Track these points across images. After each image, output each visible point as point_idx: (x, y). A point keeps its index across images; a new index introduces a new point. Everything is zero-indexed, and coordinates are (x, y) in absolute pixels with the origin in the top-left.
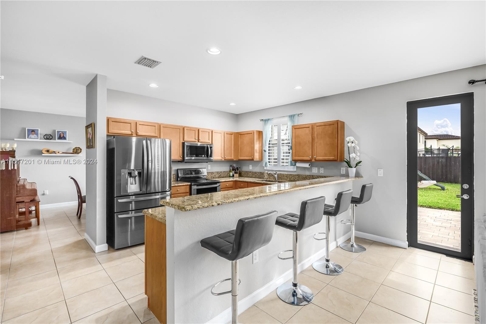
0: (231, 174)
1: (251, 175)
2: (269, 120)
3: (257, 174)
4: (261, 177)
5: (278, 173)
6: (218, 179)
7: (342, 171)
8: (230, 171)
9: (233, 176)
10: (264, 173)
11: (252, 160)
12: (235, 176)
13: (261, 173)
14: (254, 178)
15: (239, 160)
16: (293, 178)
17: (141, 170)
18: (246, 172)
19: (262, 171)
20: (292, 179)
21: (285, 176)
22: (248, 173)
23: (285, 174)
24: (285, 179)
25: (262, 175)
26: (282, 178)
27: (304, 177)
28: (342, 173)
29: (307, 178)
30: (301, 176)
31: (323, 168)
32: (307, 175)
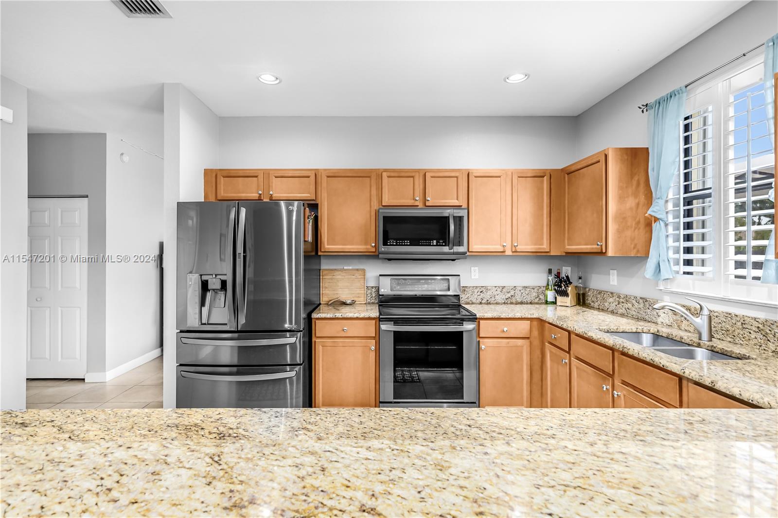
0: (549, 296)
1: (614, 306)
3: (633, 305)
8: (546, 288)
11: (602, 254)
14: (623, 315)
21: (754, 329)
22: (605, 296)
23: (755, 319)
24: (755, 341)
25: (648, 310)
26: (739, 333)
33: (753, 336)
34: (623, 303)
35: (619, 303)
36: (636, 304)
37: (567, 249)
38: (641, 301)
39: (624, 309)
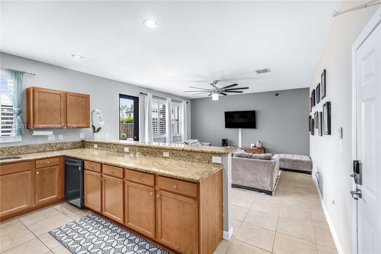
16: (16, 151)
27: (37, 146)
28: (81, 138)
29: (41, 147)
30: (31, 147)
31: (62, 135)
32: (42, 144)
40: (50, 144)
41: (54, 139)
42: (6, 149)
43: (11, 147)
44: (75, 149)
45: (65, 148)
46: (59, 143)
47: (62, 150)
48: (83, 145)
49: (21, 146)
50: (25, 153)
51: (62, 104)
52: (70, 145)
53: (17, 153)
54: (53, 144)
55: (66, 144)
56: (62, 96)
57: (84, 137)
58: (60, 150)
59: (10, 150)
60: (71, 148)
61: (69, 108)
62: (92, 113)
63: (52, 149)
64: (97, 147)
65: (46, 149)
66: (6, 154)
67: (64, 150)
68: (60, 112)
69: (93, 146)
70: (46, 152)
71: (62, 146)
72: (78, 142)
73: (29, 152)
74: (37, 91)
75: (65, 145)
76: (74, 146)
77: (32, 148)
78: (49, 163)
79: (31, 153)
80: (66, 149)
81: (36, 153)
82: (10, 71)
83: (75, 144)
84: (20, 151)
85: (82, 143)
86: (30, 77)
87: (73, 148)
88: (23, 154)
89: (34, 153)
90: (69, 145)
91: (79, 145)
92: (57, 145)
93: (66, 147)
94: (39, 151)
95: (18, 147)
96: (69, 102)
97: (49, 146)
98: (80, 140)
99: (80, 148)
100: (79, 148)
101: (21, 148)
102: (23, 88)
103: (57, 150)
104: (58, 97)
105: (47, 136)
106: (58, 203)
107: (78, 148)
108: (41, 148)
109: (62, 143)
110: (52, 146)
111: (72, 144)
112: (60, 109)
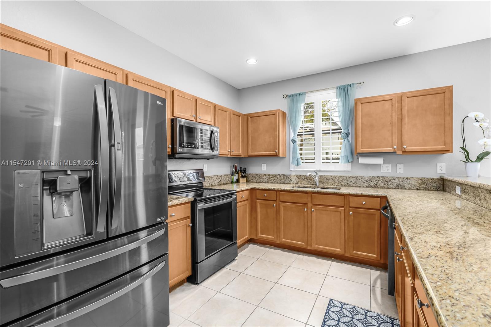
0: (235, 178)
1: (266, 180)
2: (300, 94)
3: (278, 178)
4: (285, 182)
5: (319, 174)
6: (218, 186)
7: (438, 168)
8: (232, 175)
9: (238, 181)
10: (290, 175)
11: (276, 155)
12: (241, 182)
13: (284, 175)
14: (272, 183)
15: (249, 156)
16: (345, 181)
17: (90, 170)
18: (257, 175)
19: (287, 173)
20: (343, 183)
21: (330, 179)
22: (260, 176)
23: (331, 176)
24: (331, 183)
25: (286, 179)
26: (325, 182)
27: (367, 179)
28: (439, 171)
29: (372, 180)
30: (360, 179)
31: (402, 165)
32: (373, 177)
33: (330, 182)
34: (272, 177)
35: (269, 178)
36: (279, 178)
37: (251, 154)
38: (282, 176)
39: (272, 180)
40: (383, 177)
41: (390, 171)
42: (337, 177)
43: (341, 176)
44: (426, 190)
45: (407, 186)
46: (398, 178)
47: (401, 189)
48: (443, 186)
49: (350, 176)
50: (354, 185)
51: (394, 114)
52: (415, 183)
53: (346, 184)
54: (389, 178)
55: (409, 180)
56: (394, 102)
57: (446, 172)
58: (398, 189)
59: (340, 179)
60: (418, 187)
61: (406, 120)
62: (463, 123)
63: (386, 185)
64: (459, 193)
65: (379, 184)
66: (336, 184)
67: (406, 189)
68: (391, 128)
69: (454, 190)
70: (378, 188)
71: (402, 183)
72: (432, 179)
73: (358, 185)
74: (360, 104)
75: (407, 182)
76: (425, 186)
77: (362, 180)
78: (365, 203)
79: (361, 187)
80: (409, 189)
81: (366, 188)
82: (339, 88)
83: (426, 181)
84: (349, 183)
85: (440, 182)
86: (360, 88)
87: (423, 189)
88: (352, 186)
89: (364, 187)
90: (413, 183)
91: (434, 185)
92: (393, 181)
93: (409, 186)
94: (370, 186)
95: (347, 178)
96: (406, 108)
97: (383, 180)
98: (438, 177)
99: (438, 190)
100: (435, 190)
101: (350, 179)
102: (350, 104)
103: (395, 187)
104: (388, 105)
105: (381, 165)
106: (381, 268)
107: (433, 190)
108: (372, 182)
109: (403, 178)
110: (387, 180)
111: (420, 181)
112: (391, 123)
